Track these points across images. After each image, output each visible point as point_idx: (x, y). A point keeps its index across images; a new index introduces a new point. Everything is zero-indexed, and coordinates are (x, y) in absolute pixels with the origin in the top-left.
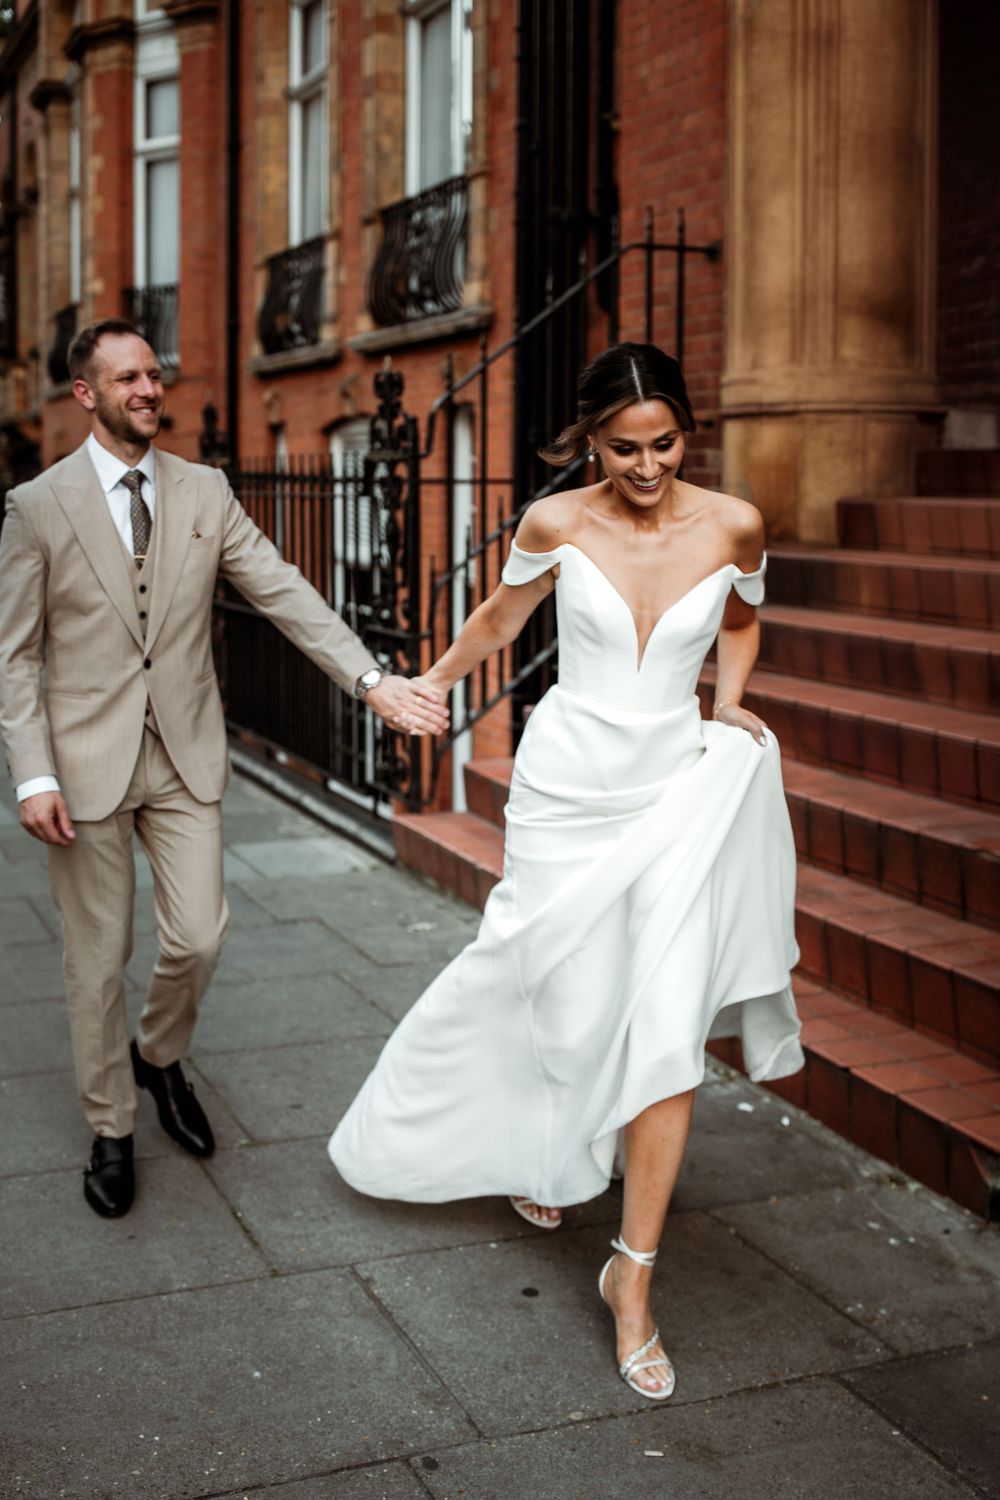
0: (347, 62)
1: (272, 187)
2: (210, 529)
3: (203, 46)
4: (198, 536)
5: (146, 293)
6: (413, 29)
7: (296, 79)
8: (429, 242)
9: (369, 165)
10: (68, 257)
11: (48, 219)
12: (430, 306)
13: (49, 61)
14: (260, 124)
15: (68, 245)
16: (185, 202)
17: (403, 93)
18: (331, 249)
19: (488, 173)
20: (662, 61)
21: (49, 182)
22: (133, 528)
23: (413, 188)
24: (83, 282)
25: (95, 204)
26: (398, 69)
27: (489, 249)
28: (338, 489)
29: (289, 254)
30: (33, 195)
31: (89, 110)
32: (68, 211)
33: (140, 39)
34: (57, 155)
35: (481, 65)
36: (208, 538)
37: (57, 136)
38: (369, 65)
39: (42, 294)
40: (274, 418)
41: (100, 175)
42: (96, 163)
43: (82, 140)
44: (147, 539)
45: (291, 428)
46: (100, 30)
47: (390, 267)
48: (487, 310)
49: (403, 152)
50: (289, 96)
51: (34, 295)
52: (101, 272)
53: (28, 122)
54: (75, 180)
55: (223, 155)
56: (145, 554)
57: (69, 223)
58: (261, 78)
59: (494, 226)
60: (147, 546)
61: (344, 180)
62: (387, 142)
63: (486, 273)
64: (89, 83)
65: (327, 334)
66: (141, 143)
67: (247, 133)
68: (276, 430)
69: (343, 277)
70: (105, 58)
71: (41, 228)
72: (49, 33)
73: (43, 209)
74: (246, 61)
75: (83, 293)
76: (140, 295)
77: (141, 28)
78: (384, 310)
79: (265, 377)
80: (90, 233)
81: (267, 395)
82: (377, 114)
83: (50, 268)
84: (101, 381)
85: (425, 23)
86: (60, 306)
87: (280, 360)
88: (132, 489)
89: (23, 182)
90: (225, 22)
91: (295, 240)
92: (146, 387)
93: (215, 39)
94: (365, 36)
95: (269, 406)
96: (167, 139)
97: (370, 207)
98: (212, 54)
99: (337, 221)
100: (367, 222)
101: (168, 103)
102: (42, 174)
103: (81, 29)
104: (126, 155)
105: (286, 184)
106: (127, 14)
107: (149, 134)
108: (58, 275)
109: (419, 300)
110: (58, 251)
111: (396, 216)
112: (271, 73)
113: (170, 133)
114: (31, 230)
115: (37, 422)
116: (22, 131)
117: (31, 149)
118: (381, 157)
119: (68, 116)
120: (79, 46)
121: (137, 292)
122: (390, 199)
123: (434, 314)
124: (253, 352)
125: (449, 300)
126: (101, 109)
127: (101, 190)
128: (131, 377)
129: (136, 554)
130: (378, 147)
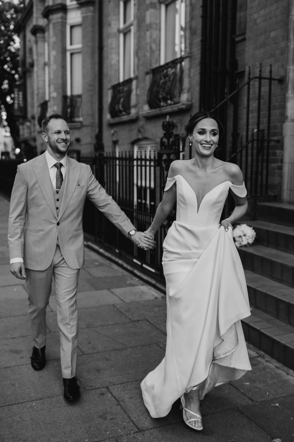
0: (140, 19)
1: (114, 62)
2: (83, 183)
3: (90, 14)
4: (79, 185)
5: (71, 97)
6: (163, 7)
7: (122, 26)
8: (169, 80)
9: (148, 54)
10: (44, 85)
11: (37, 72)
12: (169, 102)
13: (37, 19)
14: (110, 41)
15: (44, 81)
16: (84, 67)
17: (160, 30)
18: (134, 83)
19: (190, 56)
20: (262, 12)
21: (37, 60)
22: (56, 180)
23: (162, 63)
24: (50, 93)
25: (54, 67)
26: (158, 22)
27: (190, 83)
28: (135, 163)
29: (119, 85)
30: (32, 65)
31: (51, 34)
32: (44, 70)
33: (68, 11)
34: (40, 51)
35: (188, 19)
36: (82, 186)
37: (40, 44)
38: (148, 20)
39: (35, 97)
40: (115, 139)
41: (55, 57)
42: (53, 53)
43: (49, 45)
44: (61, 184)
45: (120, 142)
46: (55, 7)
47: (155, 89)
48: (189, 103)
49: (160, 50)
50: (119, 31)
51: (33, 98)
52: (56, 90)
53: (30, 41)
54: (46, 60)
55: (97, 51)
56: (60, 189)
57: (44, 74)
58: (110, 25)
59: (192, 75)
60: (60, 187)
61: (139, 59)
62: (154, 46)
63: (189, 91)
64: (51, 26)
65: (133, 111)
66: (69, 47)
67: (105, 43)
68: (115, 143)
69: (138, 92)
70: (56, 17)
71: (35, 75)
72: (37, 9)
73: (35, 69)
74: (105, 20)
75: (50, 97)
76: (69, 97)
77: (68, 8)
78: (153, 102)
79: (111, 125)
80: (52, 77)
81: (112, 131)
82: (151, 37)
83: (38, 89)
84: (50, 133)
85: (167, 6)
86: (42, 101)
87: (117, 120)
88: (58, 168)
89: (28, 60)
90: (97, 6)
91: (121, 80)
92: (63, 136)
93: (94, 12)
94: (147, 10)
95: (113, 135)
96: (78, 45)
97: (149, 68)
98: (93, 17)
99: (136, 73)
100: (147, 73)
101: (78, 33)
102: (35, 57)
103: (48, 6)
104: (64, 50)
105: (119, 61)
106: (64, 2)
107: (71, 44)
108: (41, 91)
109: (165, 100)
110: (41, 83)
111: (157, 71)
112: (113, 23)
113: (78, 43)
114: (31, 77)
115: (35, 140)
116: (28, 44)
117: (31, 50)
118: (152, 51)
119: (44, 38)
120: (47, 13)
121: (68, 97)
122: (155, 66)
123: (170, 105)
124: (107, 117)
125: (176, 100)
126: (55, 35)
127: (55, 63)
128: (59, 132)
129: (56, 189)
130: (151, 48)
